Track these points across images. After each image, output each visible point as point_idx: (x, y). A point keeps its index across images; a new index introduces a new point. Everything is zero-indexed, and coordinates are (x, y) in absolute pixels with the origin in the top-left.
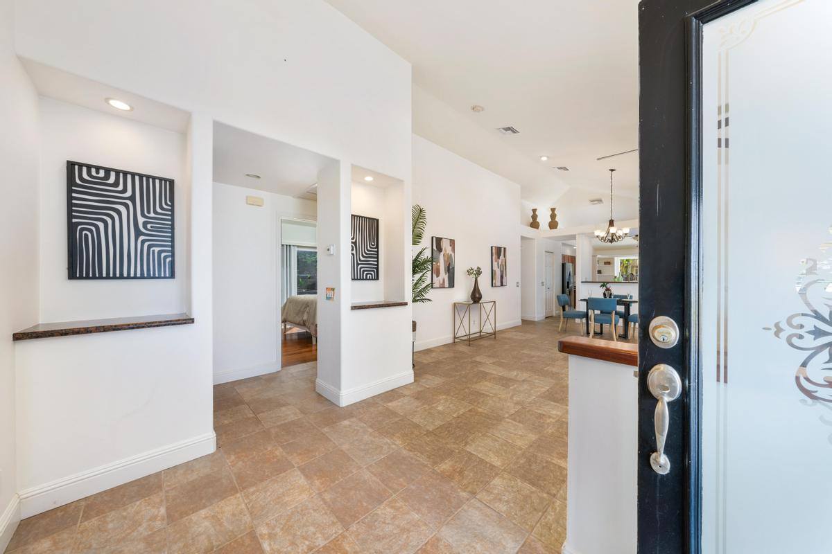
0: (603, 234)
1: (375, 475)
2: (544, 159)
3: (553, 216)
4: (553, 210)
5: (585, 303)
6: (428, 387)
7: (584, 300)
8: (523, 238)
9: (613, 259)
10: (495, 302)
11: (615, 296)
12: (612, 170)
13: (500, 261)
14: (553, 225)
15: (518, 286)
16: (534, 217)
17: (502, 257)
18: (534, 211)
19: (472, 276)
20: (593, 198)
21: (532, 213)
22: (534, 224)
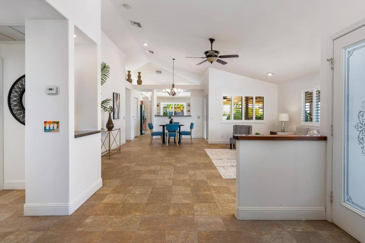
0: (169, 91)
1: (147, 230)
2: (146, 45)
3: (139, 77)
4: (139, 73)
5: (162, 127)
6: (116, 186)
7: (161, 125)
8: (126, 88)
9: (160, 103)
10: (120, 129)
11: (175, 123)
12: (174, 59)
13: (117, 102)
14: (139, 82)
15: (124, 119)
16: (129, 76)
17: (118, 100)
18: (129, 72)
19: (107, 112)
20: (157, 70)
21: (128, 73)
22: (129, 80)
